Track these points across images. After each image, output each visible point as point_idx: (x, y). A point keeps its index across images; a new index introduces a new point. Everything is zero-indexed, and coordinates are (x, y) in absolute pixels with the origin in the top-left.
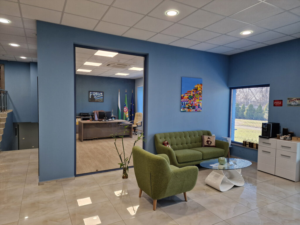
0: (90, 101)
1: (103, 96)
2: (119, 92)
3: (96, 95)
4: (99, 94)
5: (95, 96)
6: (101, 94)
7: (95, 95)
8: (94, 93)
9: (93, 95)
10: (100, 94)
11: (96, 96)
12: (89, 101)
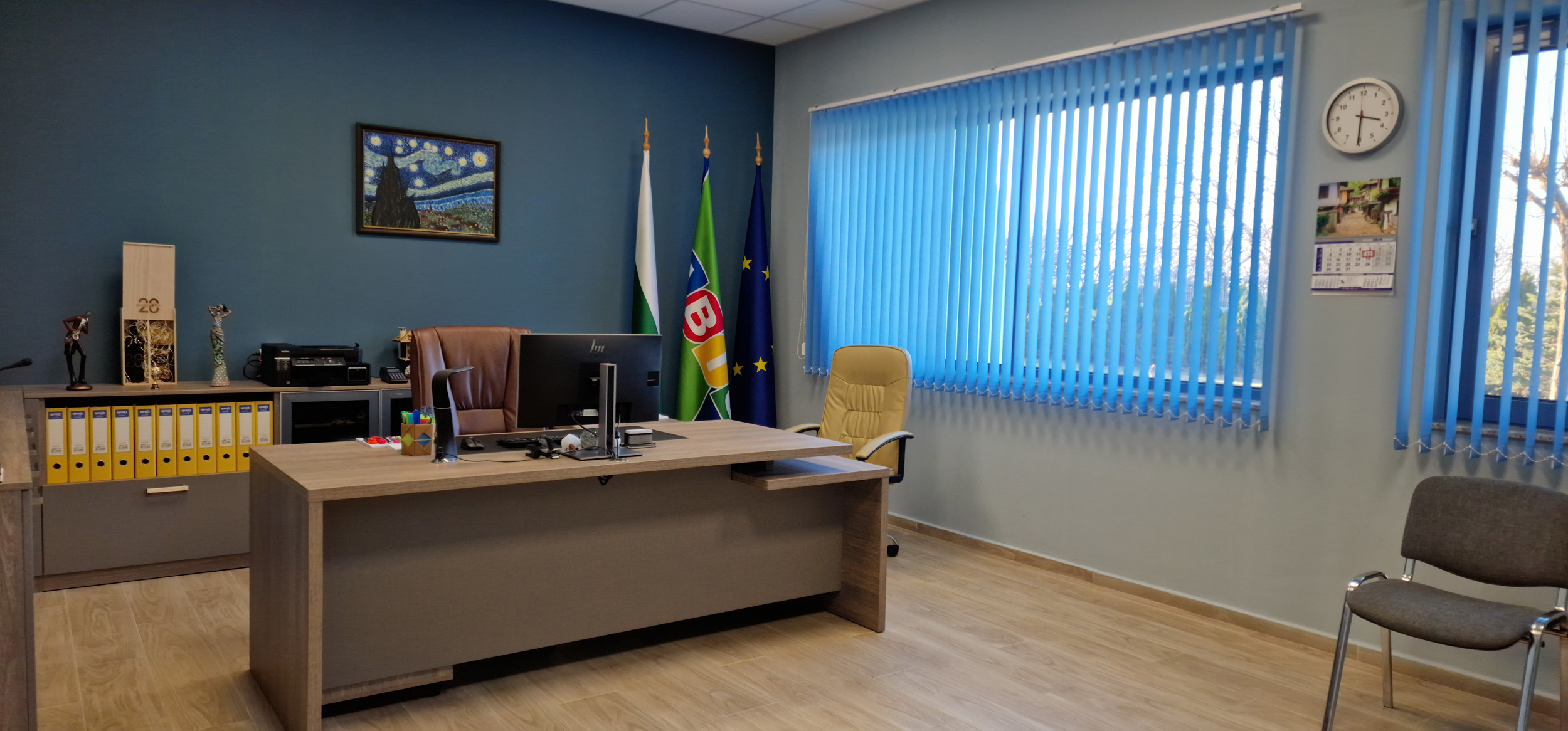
0: (367, 226)
1: (497, 185)
2: (647, 155)
3: (432, 169)
4: (455, 157)
5: (419, 182)
6: (480, 158)
7: (422, 173)
8: (408, 151)
9: (400, 163)
10: (463, 162)
11: (431, 181)
12: (360, 232)
